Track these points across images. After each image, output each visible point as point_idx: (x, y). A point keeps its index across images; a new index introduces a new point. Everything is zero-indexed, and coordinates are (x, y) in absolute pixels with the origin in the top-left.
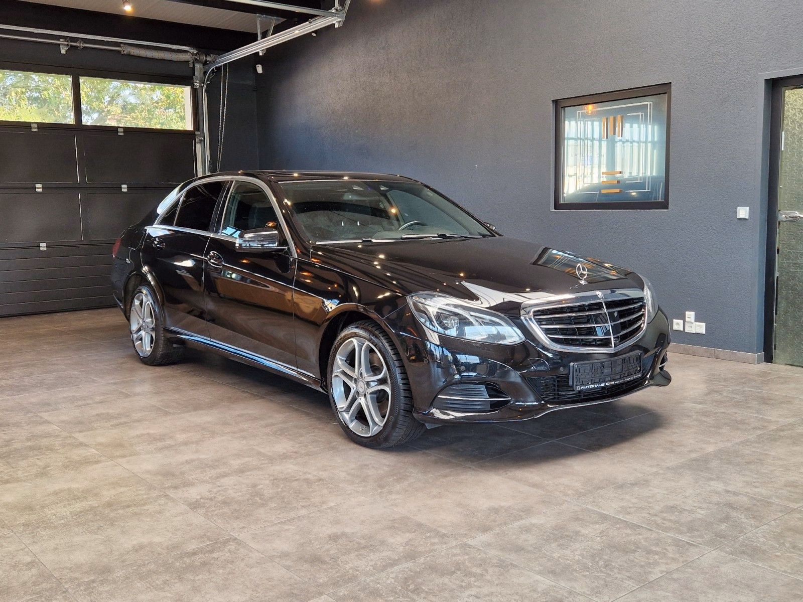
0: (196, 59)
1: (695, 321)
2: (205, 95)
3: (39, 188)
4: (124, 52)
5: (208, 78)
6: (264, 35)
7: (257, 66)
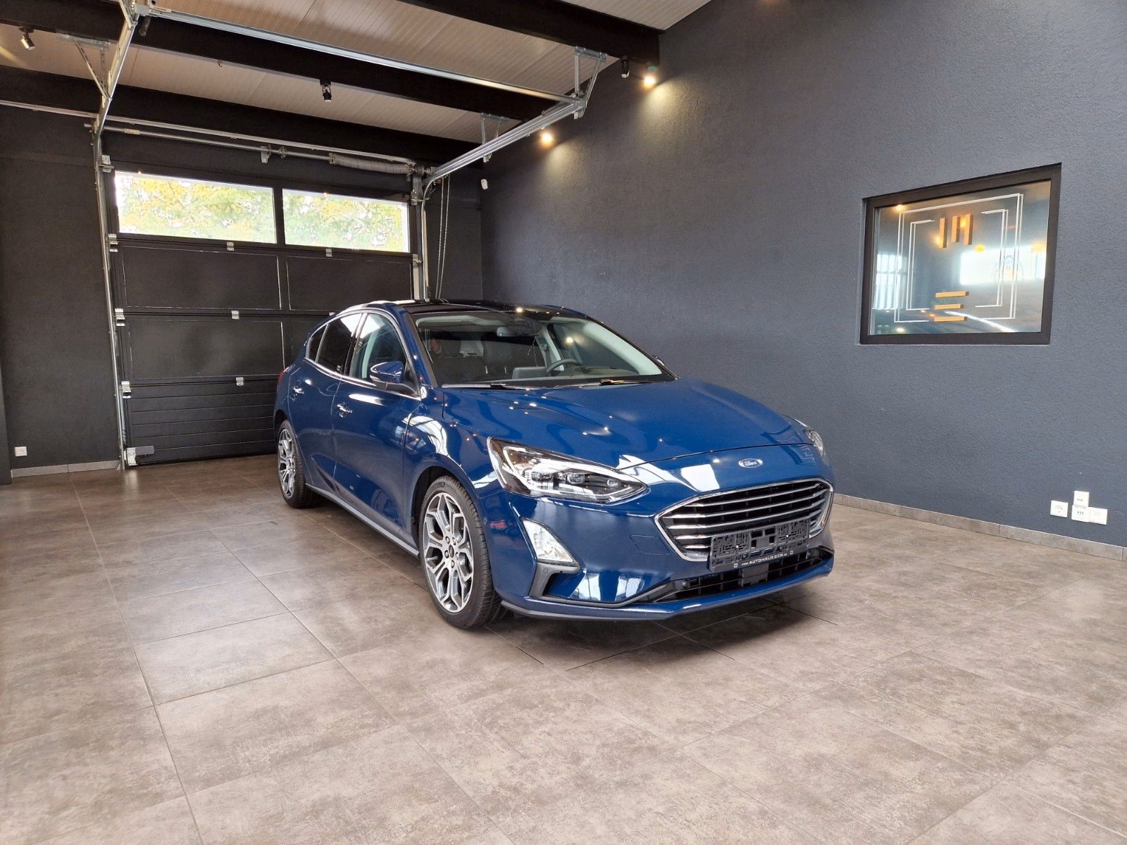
0: (414, 172)
1: (1090, 505)
2: (424, 214)
3: (235, 315)
4: (332, 162)
7: (482, 180)
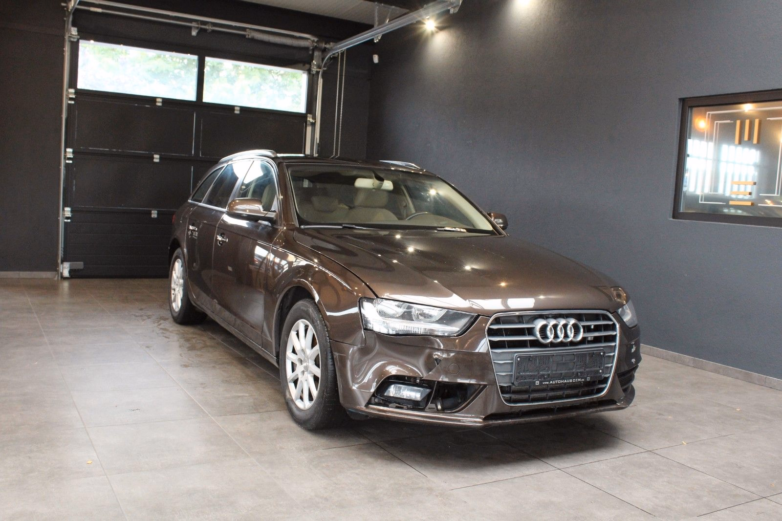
0: (316, 46)
2: (320, 81)
3: (157, 158)
4: (248, 36)
5: (325, 65)
6: (381, 22)
7: (374, 56)
